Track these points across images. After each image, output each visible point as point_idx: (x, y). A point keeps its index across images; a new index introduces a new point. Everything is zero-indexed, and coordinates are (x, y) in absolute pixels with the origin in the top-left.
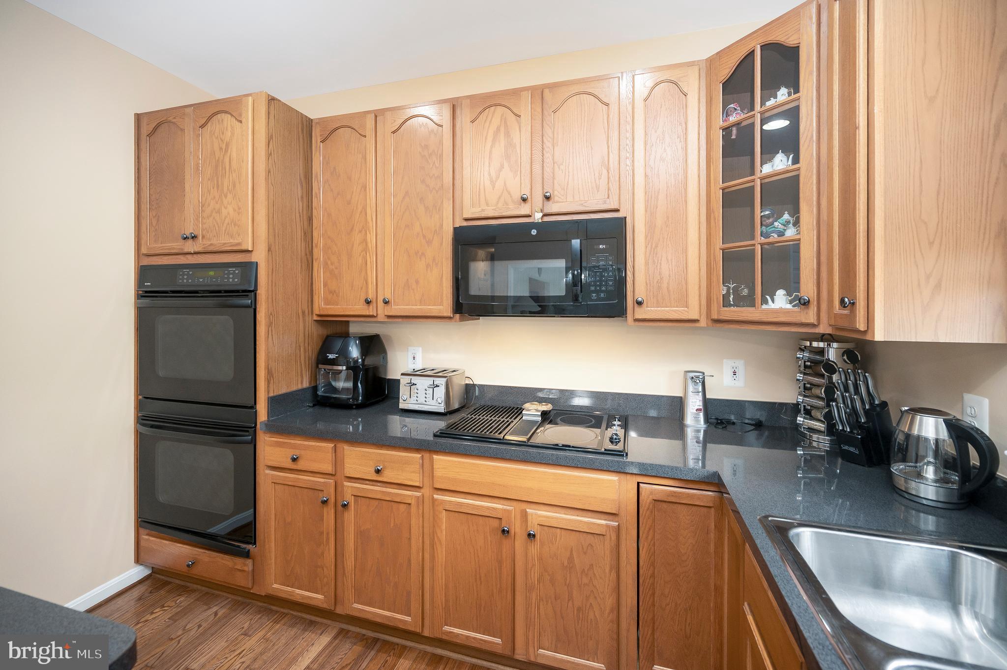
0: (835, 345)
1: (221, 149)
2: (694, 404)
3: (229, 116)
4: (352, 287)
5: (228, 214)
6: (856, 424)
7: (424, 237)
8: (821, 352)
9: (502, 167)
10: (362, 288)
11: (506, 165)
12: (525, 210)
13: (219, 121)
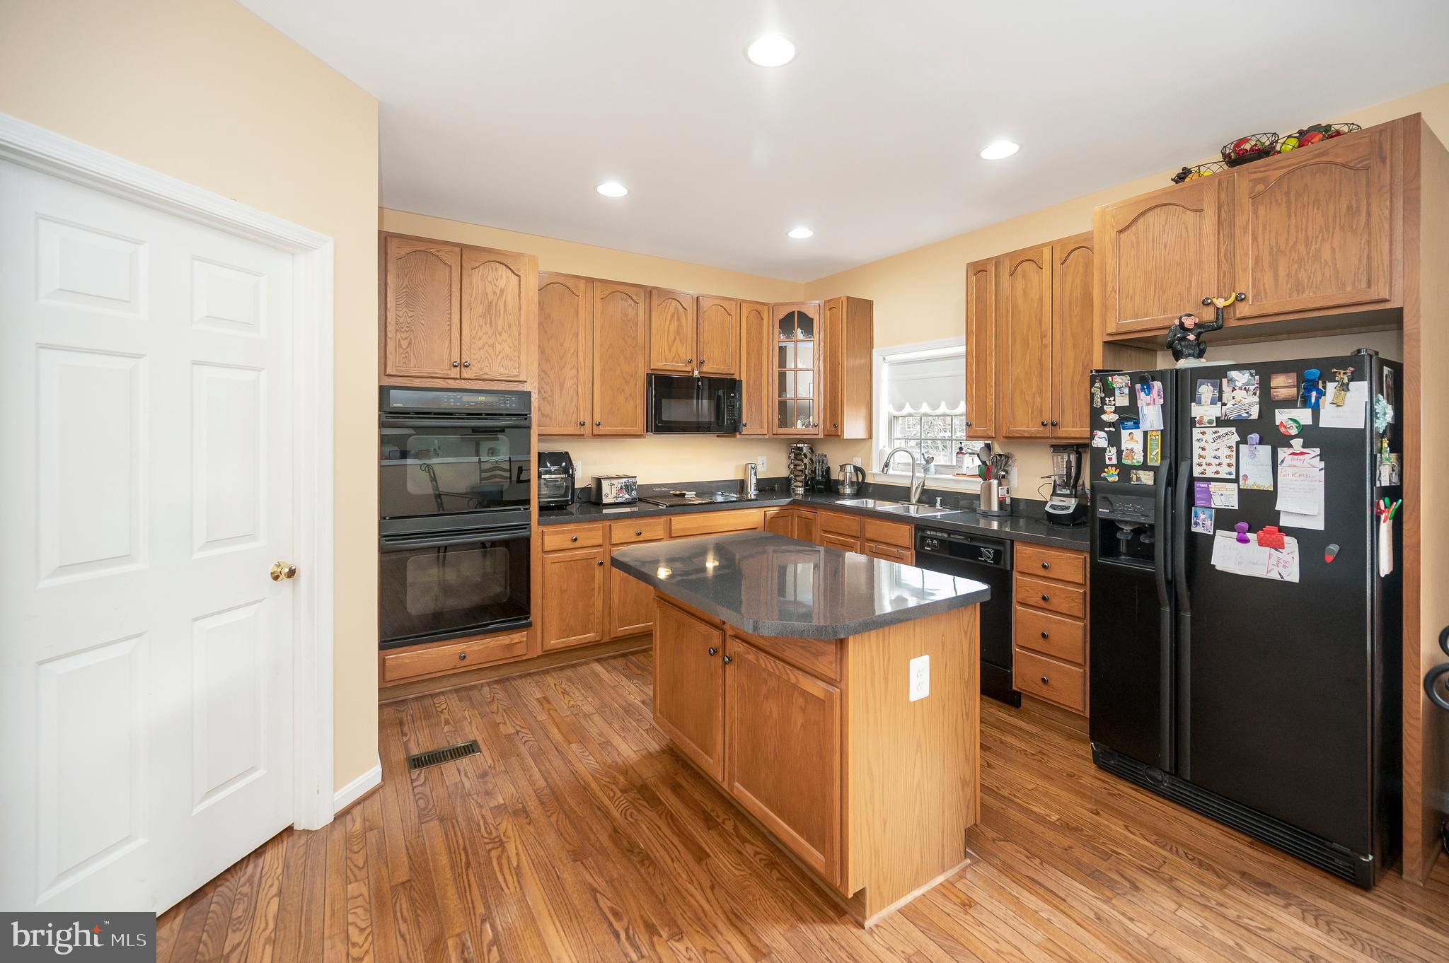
0: (805, 445)
1: (495, 293)
2: (754, 481)
3: (504, 267)
4: (564, 412)
5: (503, 349)
6: (822, 476)
7: (624, 379)
8: (801, 449)
9: (675, 339)
10: (573, 414)
11: (678, 338)
12: (689, 369)
13: (492, 268)
